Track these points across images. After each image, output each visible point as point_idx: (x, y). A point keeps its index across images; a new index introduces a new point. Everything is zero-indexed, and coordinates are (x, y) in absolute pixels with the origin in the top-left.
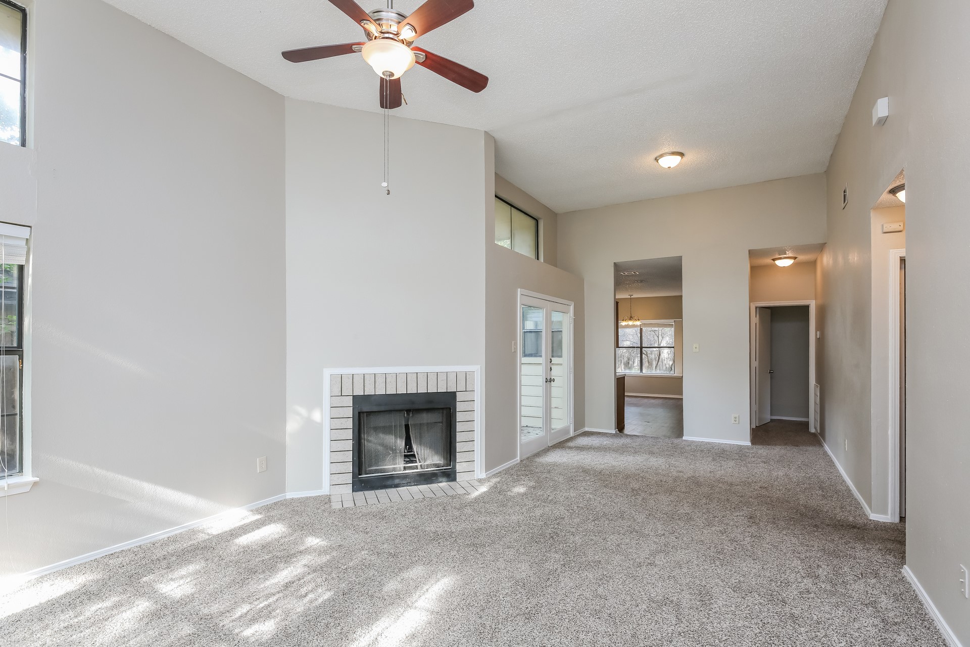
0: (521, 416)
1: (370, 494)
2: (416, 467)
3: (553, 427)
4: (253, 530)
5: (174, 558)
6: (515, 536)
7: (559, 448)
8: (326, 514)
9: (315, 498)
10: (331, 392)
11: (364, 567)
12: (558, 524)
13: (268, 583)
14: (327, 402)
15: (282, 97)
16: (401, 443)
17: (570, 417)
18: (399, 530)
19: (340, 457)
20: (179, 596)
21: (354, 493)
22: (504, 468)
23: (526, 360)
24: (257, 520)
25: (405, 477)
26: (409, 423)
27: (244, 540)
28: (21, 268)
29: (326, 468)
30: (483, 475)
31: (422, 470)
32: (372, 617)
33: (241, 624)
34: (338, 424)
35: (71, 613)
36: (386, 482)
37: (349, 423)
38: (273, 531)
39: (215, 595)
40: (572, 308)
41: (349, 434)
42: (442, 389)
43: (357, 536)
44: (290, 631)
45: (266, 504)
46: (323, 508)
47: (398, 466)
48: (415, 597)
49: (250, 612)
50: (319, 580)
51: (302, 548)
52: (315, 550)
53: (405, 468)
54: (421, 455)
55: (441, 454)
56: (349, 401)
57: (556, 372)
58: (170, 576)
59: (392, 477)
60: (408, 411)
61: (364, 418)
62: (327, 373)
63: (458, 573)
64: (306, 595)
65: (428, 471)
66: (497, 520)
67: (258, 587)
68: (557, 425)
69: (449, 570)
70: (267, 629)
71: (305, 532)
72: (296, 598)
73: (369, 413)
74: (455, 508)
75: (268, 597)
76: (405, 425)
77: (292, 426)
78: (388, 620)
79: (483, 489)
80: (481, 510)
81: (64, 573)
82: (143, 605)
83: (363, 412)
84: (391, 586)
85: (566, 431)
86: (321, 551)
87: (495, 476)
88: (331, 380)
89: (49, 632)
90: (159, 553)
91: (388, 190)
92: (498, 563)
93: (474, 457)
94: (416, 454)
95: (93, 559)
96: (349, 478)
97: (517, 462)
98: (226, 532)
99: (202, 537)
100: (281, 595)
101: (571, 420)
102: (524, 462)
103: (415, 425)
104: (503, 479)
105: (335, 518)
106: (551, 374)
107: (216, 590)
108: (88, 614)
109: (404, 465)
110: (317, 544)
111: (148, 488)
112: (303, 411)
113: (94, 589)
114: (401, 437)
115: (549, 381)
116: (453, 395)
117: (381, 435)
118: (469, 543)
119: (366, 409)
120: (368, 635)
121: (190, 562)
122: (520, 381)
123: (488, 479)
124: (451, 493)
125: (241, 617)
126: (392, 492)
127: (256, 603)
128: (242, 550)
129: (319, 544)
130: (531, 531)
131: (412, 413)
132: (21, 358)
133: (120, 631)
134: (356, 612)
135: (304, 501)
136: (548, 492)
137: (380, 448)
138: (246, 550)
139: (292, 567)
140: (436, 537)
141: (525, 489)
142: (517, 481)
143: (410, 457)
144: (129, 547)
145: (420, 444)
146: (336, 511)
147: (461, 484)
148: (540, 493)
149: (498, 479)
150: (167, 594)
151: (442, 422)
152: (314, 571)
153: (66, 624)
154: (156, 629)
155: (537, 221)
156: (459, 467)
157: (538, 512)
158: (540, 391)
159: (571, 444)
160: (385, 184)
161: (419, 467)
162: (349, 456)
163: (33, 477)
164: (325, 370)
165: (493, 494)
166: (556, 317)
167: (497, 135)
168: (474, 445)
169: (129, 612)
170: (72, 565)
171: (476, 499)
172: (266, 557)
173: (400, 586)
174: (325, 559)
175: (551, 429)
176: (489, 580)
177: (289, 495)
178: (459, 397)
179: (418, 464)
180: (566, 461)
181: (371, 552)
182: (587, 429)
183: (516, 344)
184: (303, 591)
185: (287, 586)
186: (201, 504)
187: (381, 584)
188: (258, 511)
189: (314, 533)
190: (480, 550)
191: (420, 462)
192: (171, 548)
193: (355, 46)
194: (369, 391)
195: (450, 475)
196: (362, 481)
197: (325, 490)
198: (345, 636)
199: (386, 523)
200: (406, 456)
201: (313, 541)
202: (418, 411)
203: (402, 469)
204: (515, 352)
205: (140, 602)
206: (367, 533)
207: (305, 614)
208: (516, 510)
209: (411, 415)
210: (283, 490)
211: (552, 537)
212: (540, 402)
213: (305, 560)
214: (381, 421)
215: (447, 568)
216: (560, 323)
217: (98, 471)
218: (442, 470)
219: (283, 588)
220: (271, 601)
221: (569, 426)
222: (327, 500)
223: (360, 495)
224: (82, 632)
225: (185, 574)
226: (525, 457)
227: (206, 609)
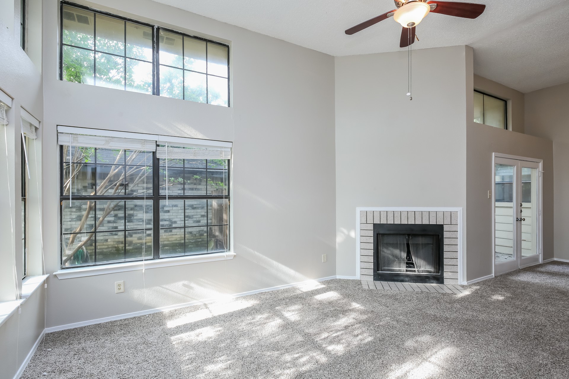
0: (495, 245)
1: (385, 283)
2: (415, 271)
3: (523, 255)
4: (322, 293)
5: (288, 300)
6: (501, 330)
7: (529, 271)
8: (360, 291)
9: (353, 281)
10: (361, 221)
11: (389, 327)
12: (541, 329)
13: (335, 324)
14: (358, 226)
15: (333, 57)
16: (404, 255)
17: (539, 248)
18: (408, 309)
19: (366, 259)
20: (293, 320)
21: (375, 281)
22: (482, 280)
23: (498, 204)
24: (323, 288)
25: (407, 276)
26: (410, 243)
27: (320, 297)
28: (229, 161)
29: (358, 265)
30: (465, 283)
31: (419, 273)
32: (401, 360)
33: (325, 342)
34: (365, 239)
35: (251, 317)
36: (395, 278)
37: (371, 240)
38: (332, 295)
39: (310, 324)
40: (541, 165)
41: (372, 246)
42: (433, 222)
43: (381, 307)
44: (353, 354)
45: (326, 280)
46: (358, 287)
47: (402, 269)
48: (428, 354)
49: (329, 337)
50: (364, 329)
51: (351, 308)
52: (358, 311)
53: (407, 271)
54: (418, 264)
55: (432, 265)
56: (371, 227)
57: (525, 213)
58: (288, 309)
59: (398, 275)
60: (409, 235)
61: (380, 237)
62: (358, 210)
63: (457, 347)
64: (357, 336)
65: (423, 275)
66: (482, 316)
67: (331, 325)
68: (527, 254)
69: (450, 343)
70: (340, 349)
71: (350, 299)
72: (353, 336)
73: (383, 235)
74: (446, 302)
75: (337, 331)
76: (407, 244)
77: (339, 239)
78: (411, 364)
79: (467, 293)
80: (467, 306)
81: (245, 297)
82: (278, 321)
83: (380, 234)
84: (410, 343)
85: (536, 259)
86: (362, 313)
87: (475, 284)
88: (360, 214)
89: (244, 324)
90: (281, 296)
91: (411, 97)
92: (490, 347)
93: (457, 270)
94: (414, 262)
95: (255, 293)
96: (371, 272)
97: (492, 277)
98: (309, 291)
99: (298, 292)
100: (343, 332)
101: (540, 251)
102: (499, 278)
103: (413, 244)
104: (482, 288)
105: (366, 294)
106: (521, 215)
107: (310, 321)
108: (257, 319)
109: (406, 269)
110: (359, 307)
111: (275, 263)
112: (345, 231)
113: (258, 308)
114: (404, 252)
115: (519, 220)
116: (441, 227)
117: (391, 249)
118: (463, 328)
119: (382, 232)
120: (400, 370)
121: (295, 304)
122: (495, 219)
123: (470, 286)
124: (441, 291)
125: (325, 339)
126: (399, 284)
127: (331, 333)
128: (319, 302)
129: (360, 307)
130: (515, 330)
131: (411, 237)
132: (229, 200)
133: (271, 331)
134: (389, 353)
135: (347, 281)
136: (526, 304)
137: (391, 257)
138: (321, 303)
139: (347, 318)
140: (435, 319)
141: (503, 298)
142: (495, 291)
143: (410, 264)
144: (268, 291)
145: (417, 256)
146: (366, 290)
147: (449, 286)
148: (518, 303)
149: (478, 287)
150: (288, 318)
151: (432, 244)
152: (360, 323)
153: (250, 322)
154: (286, 334)
155: (506, 102)
156: (445, 275)
157: (519, 317)
158: (511, 227)
159: (542, 269)
160: (409, 94)
161: (416, 271)
162: (372, 259)
163: (234, 253)
164: (357, 208)
165: (475, 297)
166: (525, 172)
167: (474, 46)
168: (457, 261)
169: (273, 322)
170: (248, 295)
171: (462, 298)
172: (332, 309)
173: (416, 345)
174: (364, 317)
175: (521, 256)
176: (484, 358)
177: (338, 277)
178: (446, 228)
179: (416, 269)
180: (539, 282)
181: (392, 319)
182: (555, 259)
183: (491, 193)
184: (356, 332)
185: (346, 327)
186: (298, 275)
187: (403, 341)
188: (323, 283)
189: (355, 300)
190: (473, 335)
191: (417, 268)
192: (286, 295)
193: (388, 14)
194: (383, 221)
195: (440, 280)
196: (379, 275)
197: (357, 277)
198: (385, 366)
199: (399, 303)
200: (407, 263)
201: (355, 305)
202: (415, 235)
203: (405, 271)
204: (491, 197)
205: (277, 319)
206: (388, 307)
207: (359, 346)
208: (499, 312)
209: (411, 238)
210: (334, 273)
211: (536, 338)
212: (511, 236)
213: (353, 315)
214: (391, 240)
215: (448, 341)
216: (529, 176)
217: (257, 253)
218: (433, 275)
219: (344, 328)
220: (338, 334)
221: (538, 256)
222: (359, 283)
223: (378, 283)
224: (256, 327)
225: (294, 309)
226: (498, 274)
227: (307, 330)
